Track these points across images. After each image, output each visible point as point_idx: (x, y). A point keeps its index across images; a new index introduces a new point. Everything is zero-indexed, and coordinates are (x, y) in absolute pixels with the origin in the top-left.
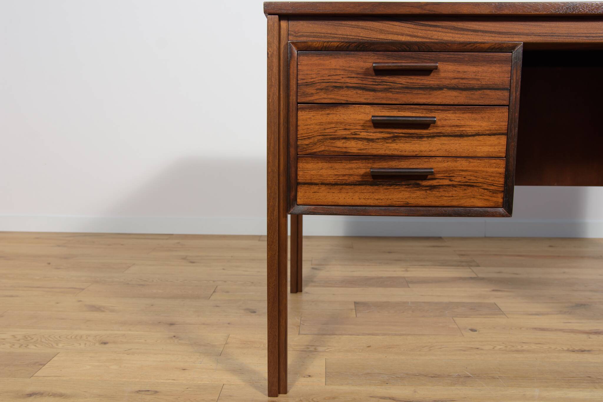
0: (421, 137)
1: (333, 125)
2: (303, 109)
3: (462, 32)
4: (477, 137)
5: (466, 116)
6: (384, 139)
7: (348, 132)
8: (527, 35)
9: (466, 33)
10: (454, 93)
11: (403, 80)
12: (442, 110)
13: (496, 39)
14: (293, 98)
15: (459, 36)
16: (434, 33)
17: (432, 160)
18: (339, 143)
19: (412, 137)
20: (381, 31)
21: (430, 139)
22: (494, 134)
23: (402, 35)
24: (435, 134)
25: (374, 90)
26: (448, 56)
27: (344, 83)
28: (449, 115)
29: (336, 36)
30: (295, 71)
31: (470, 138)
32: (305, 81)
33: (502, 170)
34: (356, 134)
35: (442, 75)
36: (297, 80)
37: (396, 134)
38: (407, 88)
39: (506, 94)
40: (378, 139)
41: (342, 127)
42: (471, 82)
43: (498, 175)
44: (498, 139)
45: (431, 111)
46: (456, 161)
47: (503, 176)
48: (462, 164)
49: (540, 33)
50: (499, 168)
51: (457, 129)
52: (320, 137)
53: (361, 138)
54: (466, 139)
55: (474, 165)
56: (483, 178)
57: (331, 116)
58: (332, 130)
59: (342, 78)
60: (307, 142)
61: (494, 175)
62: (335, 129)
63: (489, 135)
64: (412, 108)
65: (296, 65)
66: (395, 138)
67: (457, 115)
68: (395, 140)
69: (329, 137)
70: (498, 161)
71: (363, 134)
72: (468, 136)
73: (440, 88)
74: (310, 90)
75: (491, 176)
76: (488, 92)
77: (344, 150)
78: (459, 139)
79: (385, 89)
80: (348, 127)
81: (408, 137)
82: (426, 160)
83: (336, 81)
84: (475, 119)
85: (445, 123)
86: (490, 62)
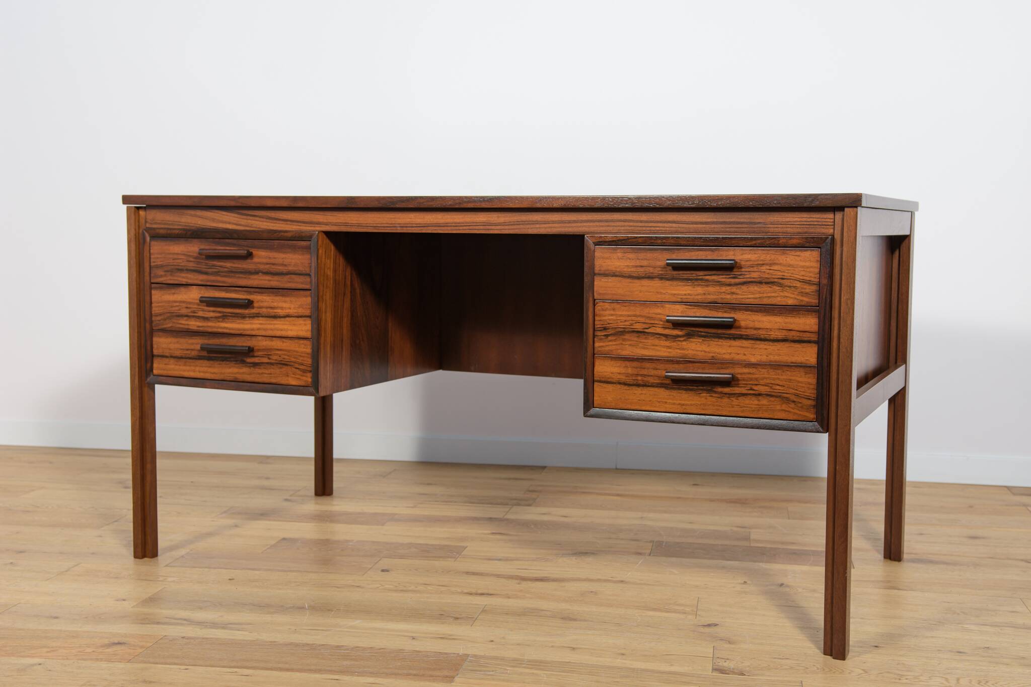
0: (243, 317)
1: (177, 304)
2: (156, 288)
3: (275, 221)
4: (287, 319)
5: (277, 298)
6: (216, 317)
7: (189, 310)
8: (326, 224)
9: (278, 222)
10: (268, 278)
11: (228, 264)
12: (259, 293)
13: (301, 228)
14: (147, 278)
15: (272, 224)
16: (254, 222)
17: (254, 339)
18: (183, 321)
19: (237, 317)
20: (213, 220)
21: (251, 319)
22: (301, 317)
23: (230, 223)
24: (255, 315)
25: (206, 273)
26: (261, 244)
27: (185, 266)
28: (265, 298)
29: (181, 224)
30: (148, 255)
31: (282, 319)
32: (156, 264)
33: (309, 350)
34: (195, 313)
35: (256, 260)
36: (150, 263)
37: (225, 314)
38: (232, 272)
39: (308, 279)
40: (212, 317)
41: (184, 305)
42: (280, 268)
43: (306, 355)
44: (304, 320)
45: (250, 293)
46: (272, 341)
47: (310, 356)
48: (277, 344)
49: (336, 223)
50: (306, 348)
51: (271, 311)
52: (169, 315)
53: (199, 316)
54: (279, 319)
55: (286, 345)
56: (294, 358)
57: (175, 296)
58: (177, 308)
59: (183, 261)
60: (159, 318)
61: (303, 355)
62: (180, 307)
63: (298, 317)
64: (236, 290)
65: (148, 249)
66: (224, 317)
67: (271, 298)
68: (224, 319)
69: (175, 314)
70: (305, 342)
71: (200, 314)
72: (280, 317)
73: (256, 272)
74: (160, 272)
75: (301, 356)
76: (293, 276)
77: (186, 327)
78: (273, 319)
79: (216, 272)
80: (189, 306)
81: (234, 317)
82: (249, 339)
83: (178, 264)
84: (285, 302)
85: (262, 304)
86: (294, 249)
